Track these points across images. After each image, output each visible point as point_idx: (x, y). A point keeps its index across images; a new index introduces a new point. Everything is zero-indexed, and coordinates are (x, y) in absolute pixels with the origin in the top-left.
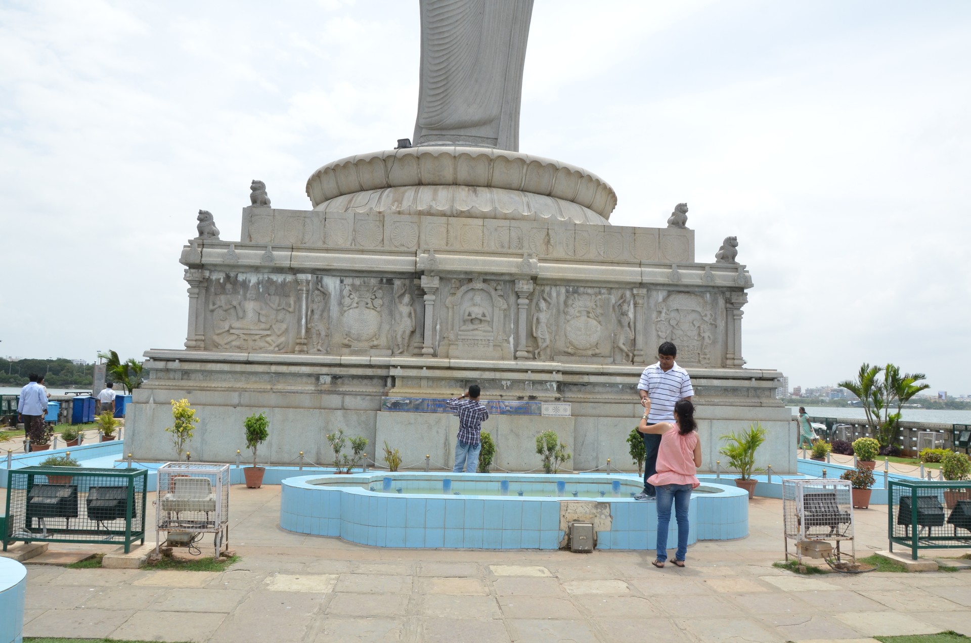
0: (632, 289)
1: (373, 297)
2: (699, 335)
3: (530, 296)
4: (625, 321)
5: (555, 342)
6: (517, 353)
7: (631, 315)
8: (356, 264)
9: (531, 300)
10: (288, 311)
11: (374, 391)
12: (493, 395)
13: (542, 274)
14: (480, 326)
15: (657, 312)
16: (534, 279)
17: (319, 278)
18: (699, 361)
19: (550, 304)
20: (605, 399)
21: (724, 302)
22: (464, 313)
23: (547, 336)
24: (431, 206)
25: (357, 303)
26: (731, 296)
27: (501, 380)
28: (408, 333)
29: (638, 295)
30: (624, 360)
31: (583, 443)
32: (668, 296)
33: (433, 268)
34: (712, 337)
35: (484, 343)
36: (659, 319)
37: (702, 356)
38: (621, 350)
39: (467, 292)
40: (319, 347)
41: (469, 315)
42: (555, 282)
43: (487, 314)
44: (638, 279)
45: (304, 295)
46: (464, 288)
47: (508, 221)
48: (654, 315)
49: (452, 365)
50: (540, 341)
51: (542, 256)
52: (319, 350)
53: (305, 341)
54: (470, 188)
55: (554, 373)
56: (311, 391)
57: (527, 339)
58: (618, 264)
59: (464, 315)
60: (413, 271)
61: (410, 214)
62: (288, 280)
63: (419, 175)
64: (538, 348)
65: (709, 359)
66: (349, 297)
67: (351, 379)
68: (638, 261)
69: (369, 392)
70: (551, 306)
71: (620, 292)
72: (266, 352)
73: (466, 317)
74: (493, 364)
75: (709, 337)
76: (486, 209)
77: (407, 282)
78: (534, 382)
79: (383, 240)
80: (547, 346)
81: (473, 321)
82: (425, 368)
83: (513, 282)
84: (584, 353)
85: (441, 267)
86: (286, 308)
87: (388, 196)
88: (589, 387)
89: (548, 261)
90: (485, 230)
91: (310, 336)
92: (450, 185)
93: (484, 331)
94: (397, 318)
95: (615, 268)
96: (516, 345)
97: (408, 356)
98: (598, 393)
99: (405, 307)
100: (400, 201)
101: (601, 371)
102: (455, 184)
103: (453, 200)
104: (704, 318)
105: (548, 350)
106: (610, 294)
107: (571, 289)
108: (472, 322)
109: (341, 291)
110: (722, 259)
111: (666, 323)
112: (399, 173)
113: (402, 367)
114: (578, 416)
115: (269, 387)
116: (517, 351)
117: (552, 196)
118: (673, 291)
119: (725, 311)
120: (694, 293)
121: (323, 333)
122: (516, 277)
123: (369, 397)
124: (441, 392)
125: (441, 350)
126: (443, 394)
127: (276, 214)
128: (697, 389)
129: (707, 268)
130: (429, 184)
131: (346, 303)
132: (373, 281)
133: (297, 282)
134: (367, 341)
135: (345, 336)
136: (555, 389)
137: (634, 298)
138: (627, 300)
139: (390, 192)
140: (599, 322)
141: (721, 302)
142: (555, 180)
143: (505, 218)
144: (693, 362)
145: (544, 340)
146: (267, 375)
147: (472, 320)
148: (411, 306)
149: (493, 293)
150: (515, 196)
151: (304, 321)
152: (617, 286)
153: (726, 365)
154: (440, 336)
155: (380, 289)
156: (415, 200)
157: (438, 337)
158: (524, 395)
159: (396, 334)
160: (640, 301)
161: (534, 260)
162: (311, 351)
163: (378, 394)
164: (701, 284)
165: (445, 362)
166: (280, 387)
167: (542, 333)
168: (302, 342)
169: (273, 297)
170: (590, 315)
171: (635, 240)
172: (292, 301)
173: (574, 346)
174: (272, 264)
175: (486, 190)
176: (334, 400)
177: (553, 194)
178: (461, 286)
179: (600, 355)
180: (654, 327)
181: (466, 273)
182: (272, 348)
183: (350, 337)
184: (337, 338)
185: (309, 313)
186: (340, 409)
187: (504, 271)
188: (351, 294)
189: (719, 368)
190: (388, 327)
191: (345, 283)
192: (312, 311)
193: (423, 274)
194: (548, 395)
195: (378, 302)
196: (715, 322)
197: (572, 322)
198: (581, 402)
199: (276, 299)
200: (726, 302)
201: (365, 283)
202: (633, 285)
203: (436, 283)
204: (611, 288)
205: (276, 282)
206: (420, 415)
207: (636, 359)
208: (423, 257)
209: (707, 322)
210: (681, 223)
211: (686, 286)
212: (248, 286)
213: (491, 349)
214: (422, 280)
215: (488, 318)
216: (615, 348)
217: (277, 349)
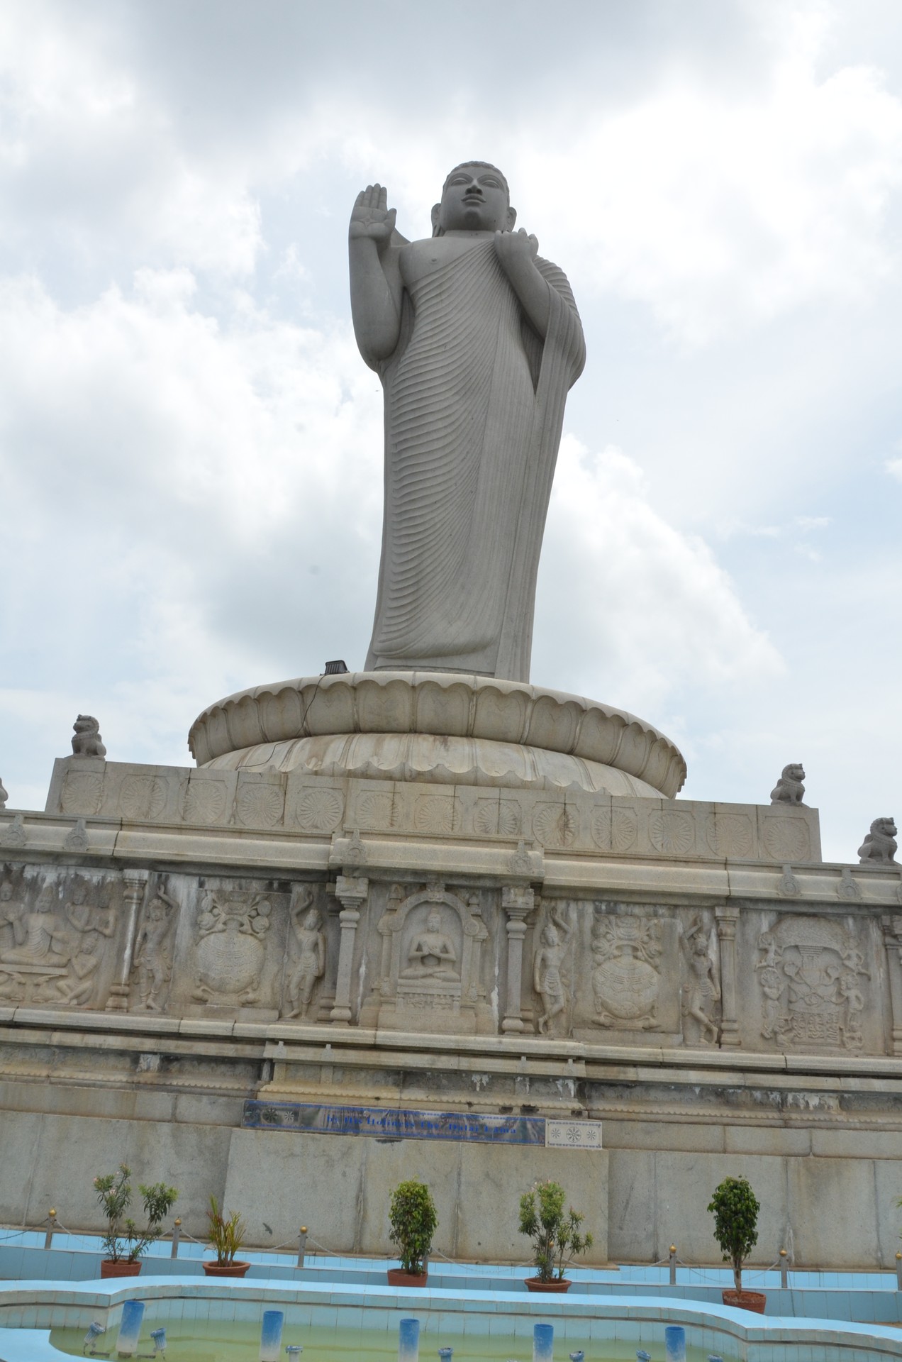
0: (712, 908)
1: (254, 913)
2: (839, 994)
3: (530, 916)
4: (702, 965)
5: (576, 1003)
6: (505, 1022)
7: (713, 955)
8: (226, 854)
9: (532, 925)
10: (101, 933)
11: (236, 1087)
12: (454, 1102)
13: (551, 879)
14: (437, 969)
15: (761, 950)
16: (538, 886)
17: (163, 878)
18: (843, 1044)
19: (565, 932)
20: (669, 1114)
21: (880, 933)
22: (410, 946)
23: (561, 992)
24: (368, 764)
25: (225, 923)
26: (892, 922)
27: (470, 1073)
28: (309, 979)
29: (724, 918)
30: (703, 1040)
31: (628, 1203)
32: (779, 921)
33: (356, 863)
34: (862, 999)
35: (443, 1001)
36: (764, 964)
37: (848, 1035)
38: (697, 1020)
39: (417, 906)
40: (150, 1002)
41: (419, 948)
42: (575, 894)
43: (451, 948)
44: (722, 890)
45: (134, 907)
46: (412, 900)
47: (497, 790)
48: (755, 956)
49: (379, 1041)
50: (547, 1000)
51: (552, 847)
52: (149, 1007)
53: (127, 989)
54: (437, 737)
55: (570, 1061)
56: (119, 1084)
57: (523, 996)
58: (687, 862)
59: (409, 950)
60: (325, 868)
61: (333, 775)
62: (109, 879)
63: (356, 716)
64: (544, 1014)
65: (860, 1039)
66: (211, 911)
67: (195, 1063)
68: (721, 857)
69: (227, 1089)
70: (568, 936)
71: (691, 914)
72: (54, 1008)
73: (414, 953)
74: (456, 1041)
75: (857, 997)
76: (461, 769)
77: (315, 888)
78: (533, 1079)
79: (283, 817)
80: (561, 1011)
81: (426, 961)
82: (328, 1046)
83: (498, 891)
84: (628, 1024)
85: (372, 861)
86: (100, 929)
87: (302, 748)
88: (637, 1091)
89: (563, 857)
90: (457, 804)
91: (136, 981)
92: (404, 732)
93: (446, 980)
94: (292, 953)
95: (681, 869)
96: (503, 1007)
97: (307, 1023)
98: (656, 1102)
99: (308, 933)
100: (320, 757)
101: (660, 1059)
102: (414, 730)
103: (407, 755)
104: (847, 962)
105: (563, 1019)
106: (673, 916)
107: (604, 907)
108: (423, 963)
109: (199, 901)
110: (870, 856)
111: (778, 972)
112: (322, 713)
113: (288, 1042)
114: (616, 1147)
115: (44, 1073)
116: (504, 1018)
117: (576, 755)
118: (787, 913)
119: (883, 950)
120: (824, 916)
121: (159, 976)
122: (505, 882)
123: (224, 1099)
124: (357, 1094)
125: (364, 1014)
126: (360, 1097)
127: (109, 770)
128: (842, 1097)
129: (846, 872)
130: (371, 731)
131: (203, 923)
132: (256, 886)
133: (124, 884)
134: (236, 992)
135: (198, 983)
136: (572, 1093)
137: (718, 925)
138: (705, 928)
139: (306, 743)
140: (656, 968)
141: (875, 934)
142: (580, 730)
143: (493, 783)
144: (830, 1045)
145: (555, 998)
146: (45, 1051)
147: (423, 959)
148: (319, 930)
149: (462, 909)
150: (512, 751)
151: (128, 953)
152: (686, 902)
153: (893, 1051)
154: (365, 987)
155: (266, 899)
156: (345, 755)
157: (361, 988)
158: (513, 1104)
159: (290, 982)
160: (728, 930)
161: (537, 853)
162: (135, 1008)
163: (242, 1094)
164: (836, 900)
165: (366, 1036)
166: (64, 1073)
167: (551, 985)
168: (121, 992)
169: (79, 908)
170: (639, 954)
171: (715, 824)
172: (111, 915)
173: (610, 1011)
174: (82, 850)
175: (465, 740)
176: (159, 1103)
177: (576, 751)
178: (407, 897)
179: (658, 1029)
180: (755, 978)
181: (416, 873)
182: (65, 1000)
183: (207, 985)
184: (185, 986)
185: (139, 938)
186: (169, 1121)
187: (482, 871)
188: (214, 907)
189: (880, 1056)
190: (276, 969)
191: (207, 886)
192: (145, 936)
193: (341, 875)
194: (558, 1104)
195: (261, 922)
196: (867, 969)
197: (606, 966)
198: (623, 1120)
199: (84, 911)
200: (884, 934)
201: (241, 889)
202: (715, 902)
203: (360, 889)
204: (676, 906)
205: (89, 882)
206: (313, 1139)
207: (726, 1037)
208: (341, 843)
209: (853, 971)
210: (794, 797)
211: (811, 903)
212: (40, 888)
213: (456, 1012)
214: (337, 884)
215: (452, 956)
216: (687, 1017)
217: (75, 1002)
